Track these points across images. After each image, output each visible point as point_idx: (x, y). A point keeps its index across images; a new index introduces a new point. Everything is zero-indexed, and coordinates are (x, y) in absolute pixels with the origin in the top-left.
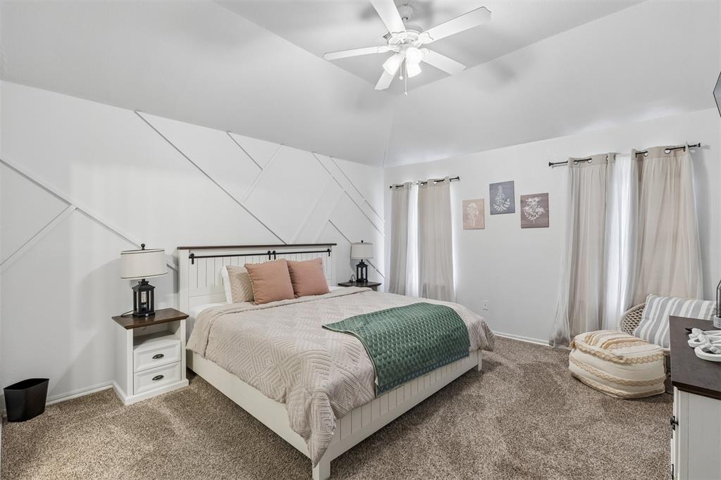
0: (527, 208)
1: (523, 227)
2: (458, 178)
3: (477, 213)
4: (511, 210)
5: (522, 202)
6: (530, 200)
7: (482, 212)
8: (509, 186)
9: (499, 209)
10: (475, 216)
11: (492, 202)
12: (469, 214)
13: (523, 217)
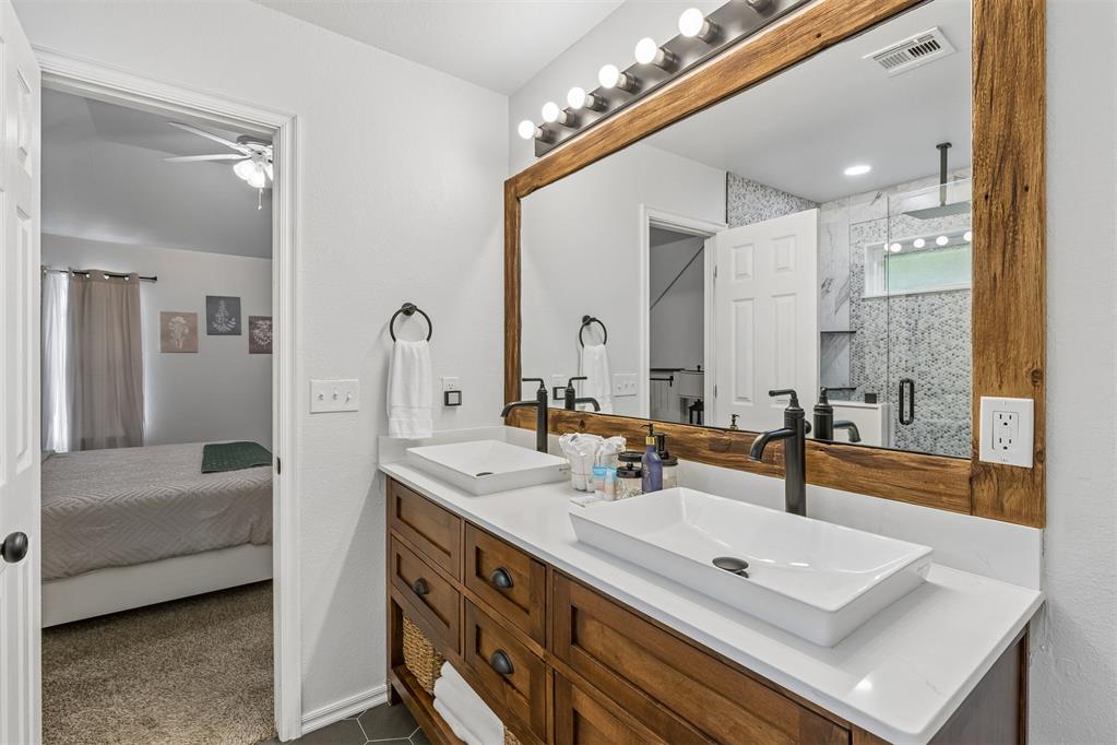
0: (257, 331)
1: (251, 352)
2: (155, 279)
3: (187, 331)
4: (236, 331)
5: (250, 323)
6: (260, 322)
7: (194, 330)
8: (234, 304)
9: (220, 329)
10: (183, 334)
11: (210, 319)
12: (171, 331)
13: (252, 340)
